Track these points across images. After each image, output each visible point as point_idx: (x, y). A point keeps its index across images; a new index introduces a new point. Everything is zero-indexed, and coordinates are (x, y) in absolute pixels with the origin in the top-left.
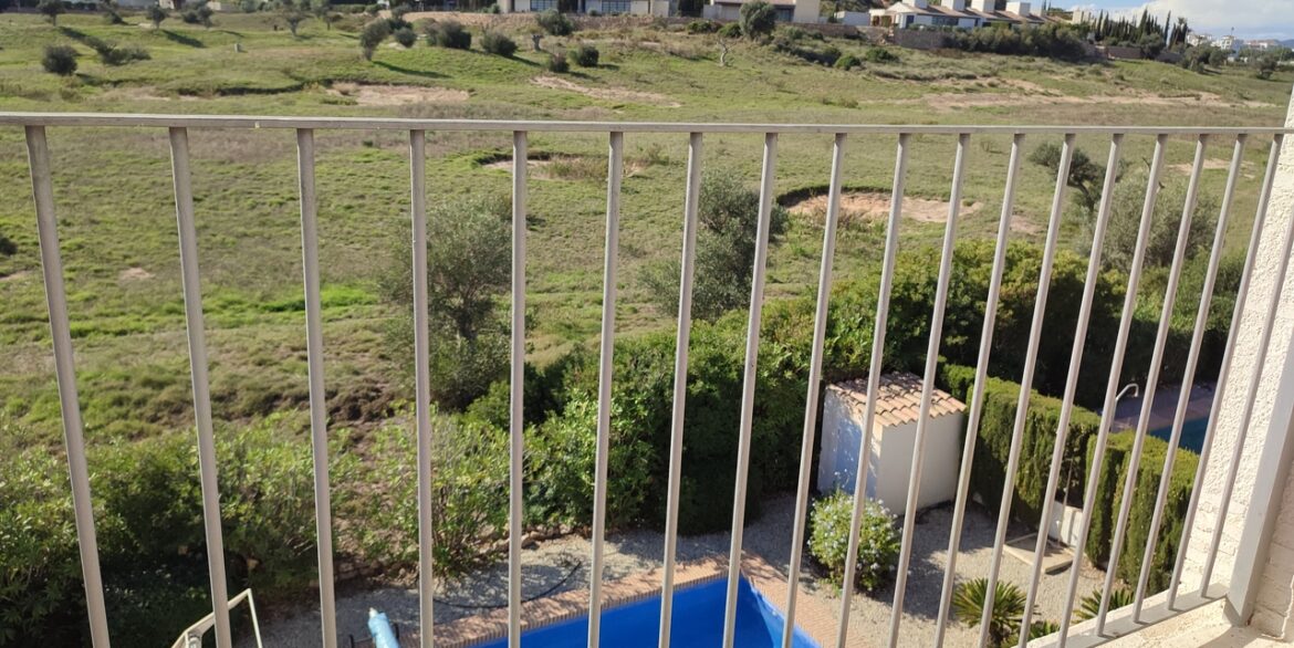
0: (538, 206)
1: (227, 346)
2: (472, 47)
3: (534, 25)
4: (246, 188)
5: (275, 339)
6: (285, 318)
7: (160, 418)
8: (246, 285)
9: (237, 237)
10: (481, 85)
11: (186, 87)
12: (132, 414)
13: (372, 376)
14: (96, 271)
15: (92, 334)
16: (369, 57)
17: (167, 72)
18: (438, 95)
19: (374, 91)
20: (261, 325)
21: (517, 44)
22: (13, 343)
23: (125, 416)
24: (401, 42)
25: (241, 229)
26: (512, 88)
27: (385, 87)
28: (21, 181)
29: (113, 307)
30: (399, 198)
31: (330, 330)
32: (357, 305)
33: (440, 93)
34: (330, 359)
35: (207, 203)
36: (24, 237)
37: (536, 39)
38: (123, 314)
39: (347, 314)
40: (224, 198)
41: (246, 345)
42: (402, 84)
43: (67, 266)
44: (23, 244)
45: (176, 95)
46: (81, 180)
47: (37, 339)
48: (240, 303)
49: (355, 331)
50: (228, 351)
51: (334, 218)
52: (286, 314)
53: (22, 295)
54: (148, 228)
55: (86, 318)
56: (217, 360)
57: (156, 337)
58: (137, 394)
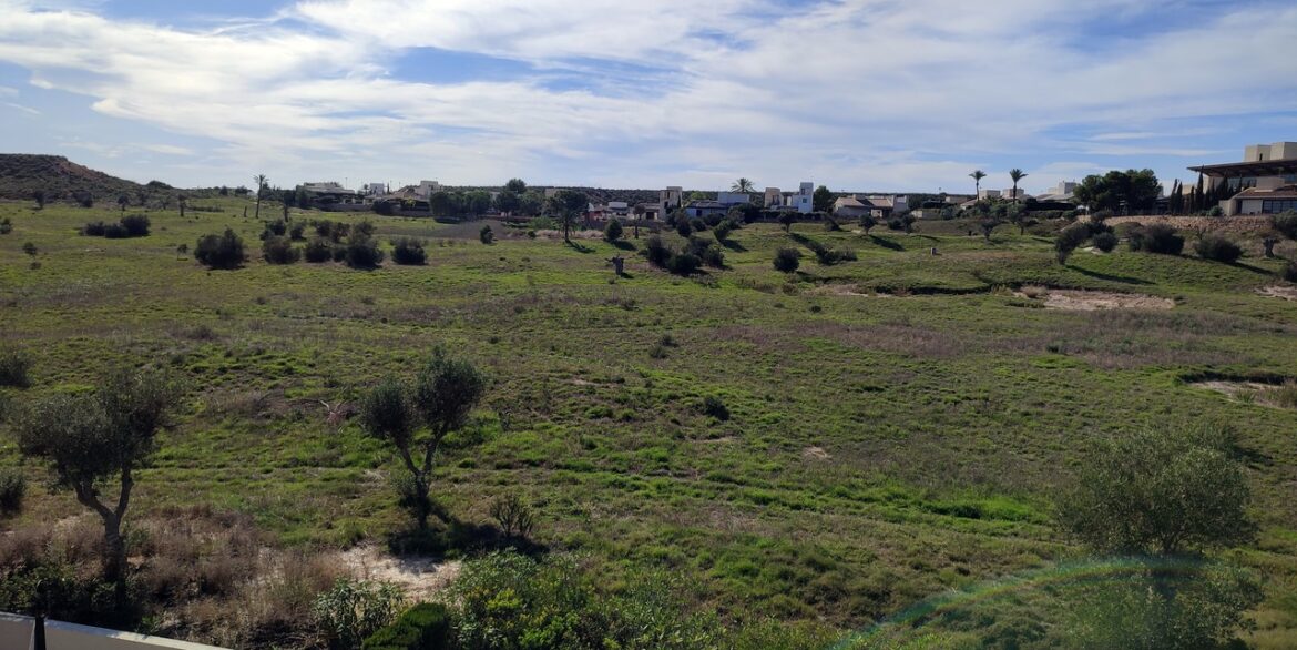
0: (1262, 439)
1: (888, 541)
2: (1184, 252)
3: (1266, 228)
4: (925, 384)
5: (935, 543)
6: (947, 522)
7: (816, 602)
8: (912, 480)
9: (910, 430)
10: (1191, 293)
11: (883, 285)
12: (793, 590)
13: (1035, 610)
14: (786, 445)
15: (773, 503)
16: (1062, 262)
17: (868, 272)
18: (1137, 303)
19: (1064, 295)
20: (922, 525)
21: (1242, 249)
22: (712, 499)
23: (787, 592)
24: (1099, 247)
25: (915, 423)
26: (1232, 298)
27: (1076, 292)
28: (742, 358)
29: (793, 481)
30: (1084, 410)
31: (992, 544)
32: (1024, 523)
33: (1139, 300)
34: (991, 578)
35: (887, 394)
36: (737, 407)
37: (1269, 245)
38: (800, 489)
39: (1012, 530)
40: (903, 390)
41: (906, 543)
42: (1096, 289)
43: (764, 437)
44: (735, 412)
45: (874, 292)
46: (787, 361)
47: (730, 499)
48: (905, 498)
49: (1021, 552)
50: (888, 546)
51: (1009, 424)
52: (948, 518)
53: (726, 457)
54: (834, 411)
55: (771, 488)
56: (876, 553)
57: (825, 517)
58: (801, 571)
